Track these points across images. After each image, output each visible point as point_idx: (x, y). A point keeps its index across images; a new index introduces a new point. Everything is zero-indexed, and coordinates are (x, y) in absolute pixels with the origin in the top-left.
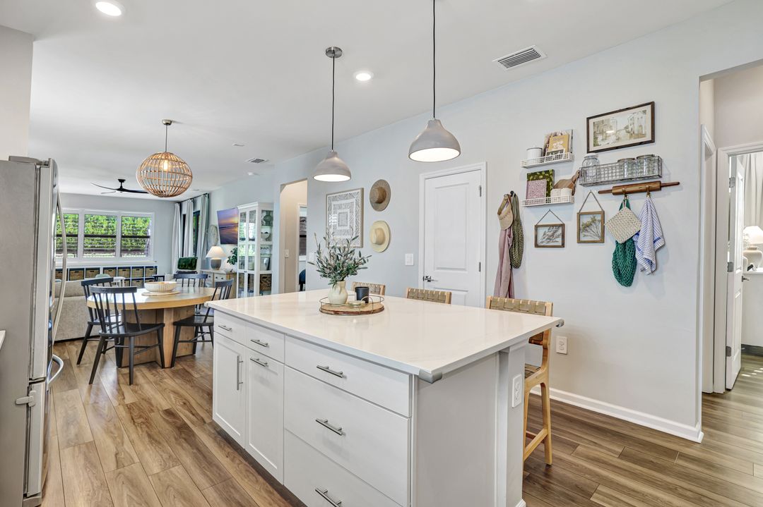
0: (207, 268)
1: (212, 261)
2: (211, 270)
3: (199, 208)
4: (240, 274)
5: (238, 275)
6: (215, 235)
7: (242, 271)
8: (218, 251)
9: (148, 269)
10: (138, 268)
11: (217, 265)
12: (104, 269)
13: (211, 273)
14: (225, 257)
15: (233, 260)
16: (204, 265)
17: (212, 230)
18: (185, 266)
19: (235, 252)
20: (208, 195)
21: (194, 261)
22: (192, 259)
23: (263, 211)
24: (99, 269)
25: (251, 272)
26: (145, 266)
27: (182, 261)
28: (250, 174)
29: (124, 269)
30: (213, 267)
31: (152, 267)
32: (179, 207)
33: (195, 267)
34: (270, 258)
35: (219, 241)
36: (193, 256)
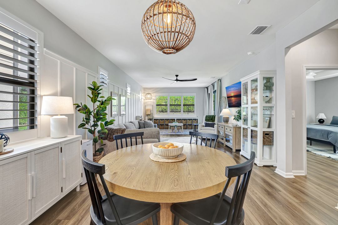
0: (221, 122)
1: (224, 117)
2: (223, 123)
3: (216, 89)
4: (244, 129)
5: (242, 129)
6: (225, 102)
7: (245, 127)
8: (227, 112)
9: (194, 120)
10: (190, 120)
11: (227, 120)
12: (177, 119)
13: (223, 125)
14: (231, 115)
15: (238, 118)
16: (219, 121)
17: (223, 99)
18: (209, 120)
19: (239, 112)
20: (220, 80)
21: (213, 117)
22: (213, 116)
23: (264, 78)
24: (175, 119)
25: (254, 129)
26: (192, 118)
27: (207, 117)
28: (249, 53)
29: (184, 120)
30: (224, 121)
31: (196, 119)
32: (207, 90)
33: (214, 120)
34: (270, 118)
35: (228, 106)
36: (213, 114)
